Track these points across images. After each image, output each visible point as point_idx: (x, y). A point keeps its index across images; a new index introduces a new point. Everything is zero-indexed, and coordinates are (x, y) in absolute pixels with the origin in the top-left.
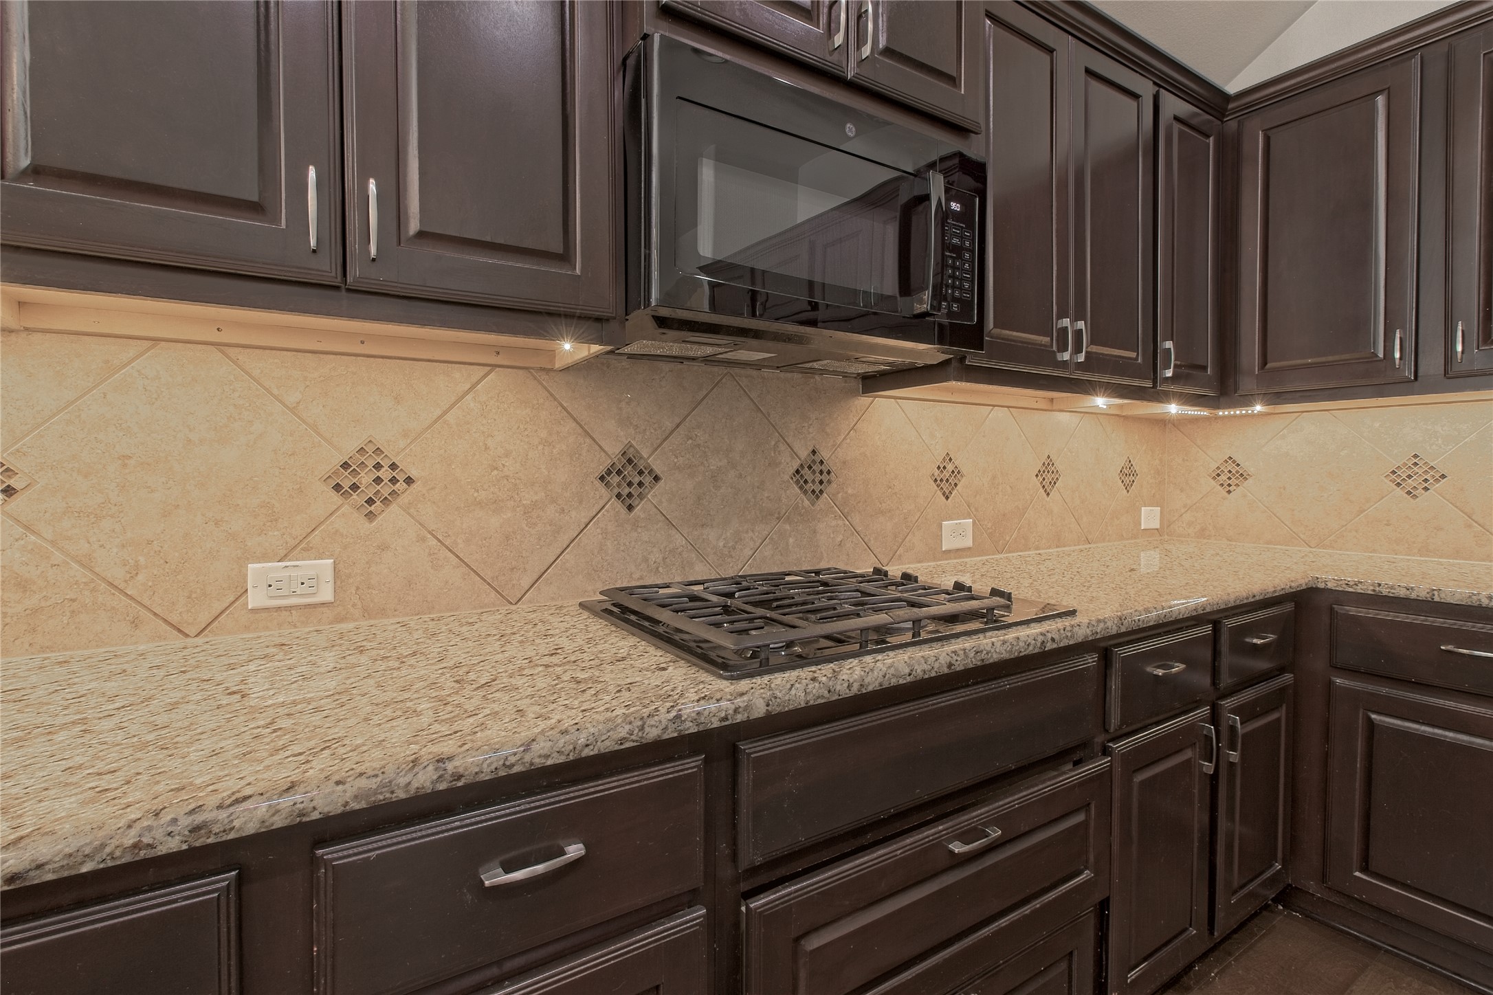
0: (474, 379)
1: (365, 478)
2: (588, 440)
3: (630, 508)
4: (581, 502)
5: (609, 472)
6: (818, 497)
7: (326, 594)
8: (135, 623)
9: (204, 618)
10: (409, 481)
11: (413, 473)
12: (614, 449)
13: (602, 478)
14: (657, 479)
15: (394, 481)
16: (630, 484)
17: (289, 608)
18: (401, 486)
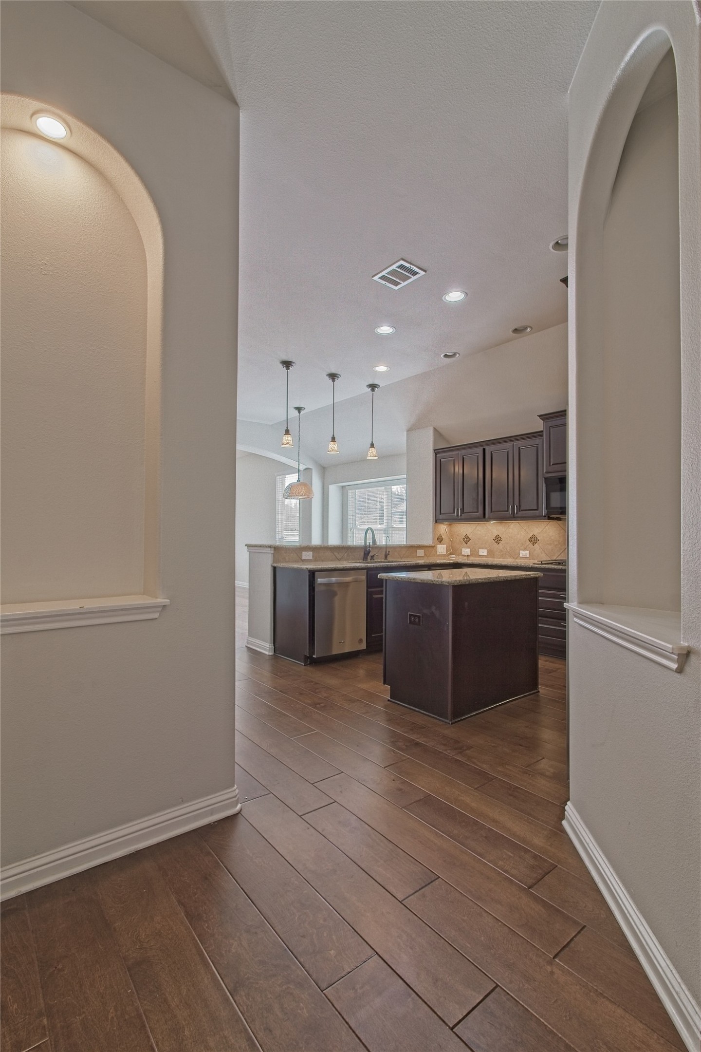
1: (533, 540)
7: (528, 556)
8: (510, 557)
9: (516, 556)
11: (539, 539)
17: (524, 556)
18: (537, 541)
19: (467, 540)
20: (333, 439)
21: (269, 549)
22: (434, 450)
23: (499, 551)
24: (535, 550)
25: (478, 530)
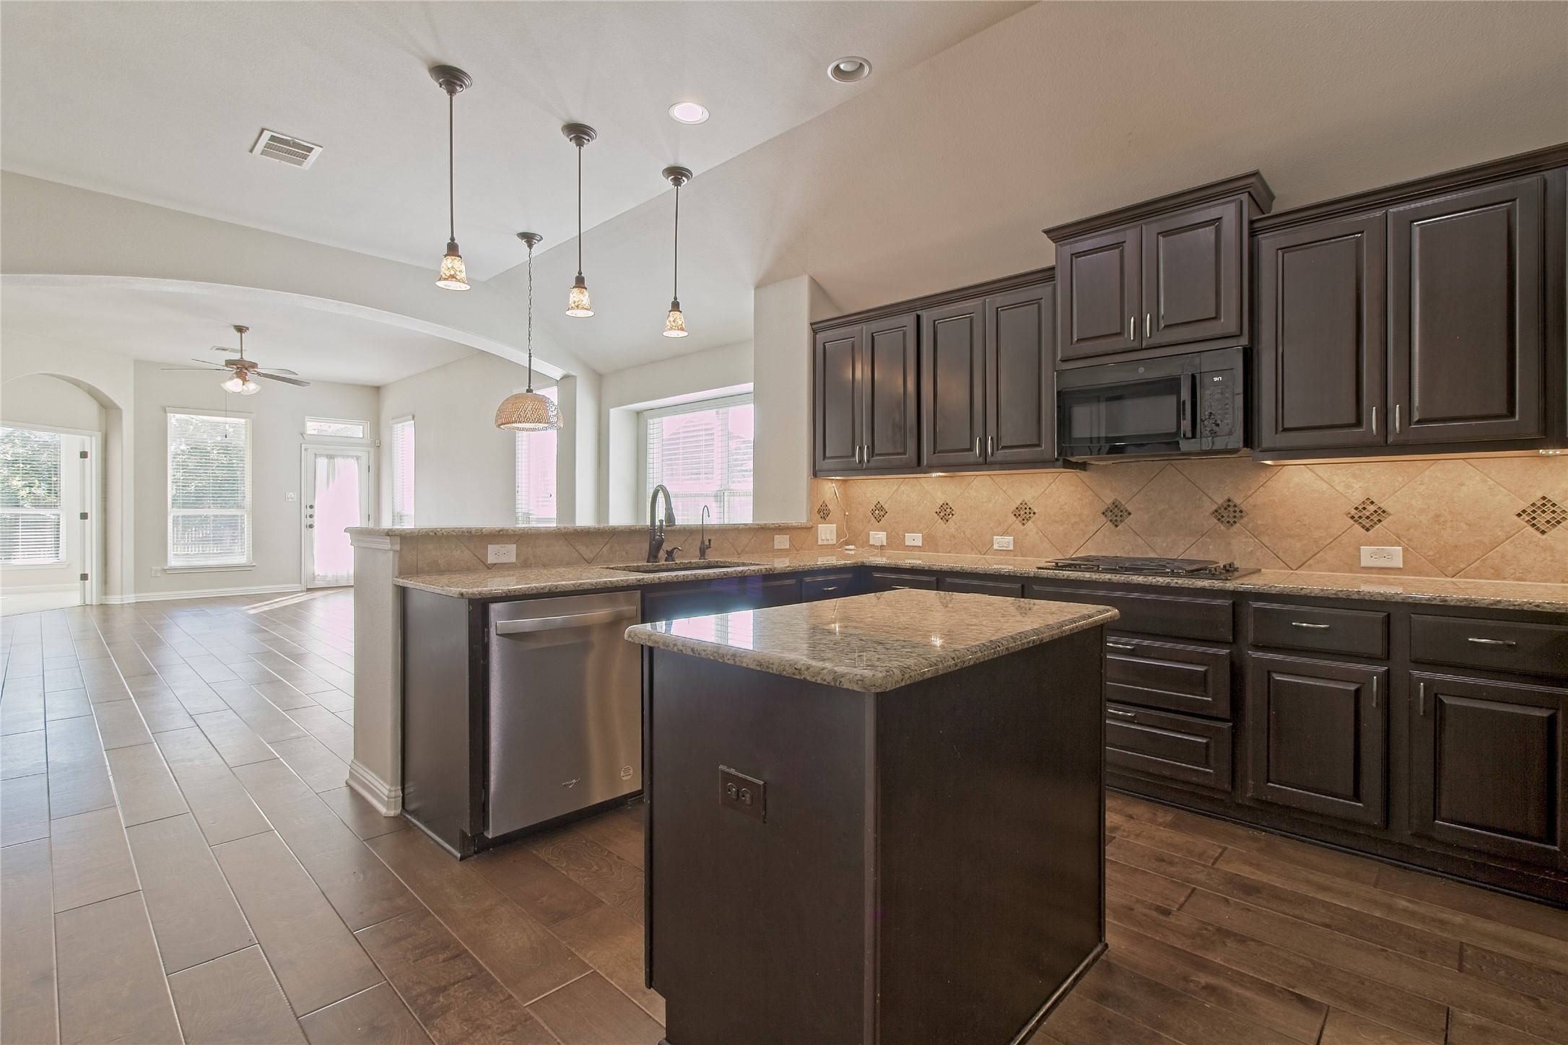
0: (1055, 477)
1: (1022, 513)
2: (1098, 498)
3: (1116, 526)
4: (1094, 522)
5: (1106, 511)
6: (1232, 525)
7: (1011, 548)
8: (972, 550)
9: (985, 550)
10: (1034, 513)
11: (1036, 511)
12: (1109, 501)
13: (1104, 513)
14: (1129, 514)
15: (1030, 513)
16: (1116, 516)
17: (1003, 550)
18: (1032, 515)
19: (879, 512)
20: (580, 282)
21: (388, 540)
22: (811, 324)
23: (948, 537)
24: (1027, 535)
25: (903, 493)
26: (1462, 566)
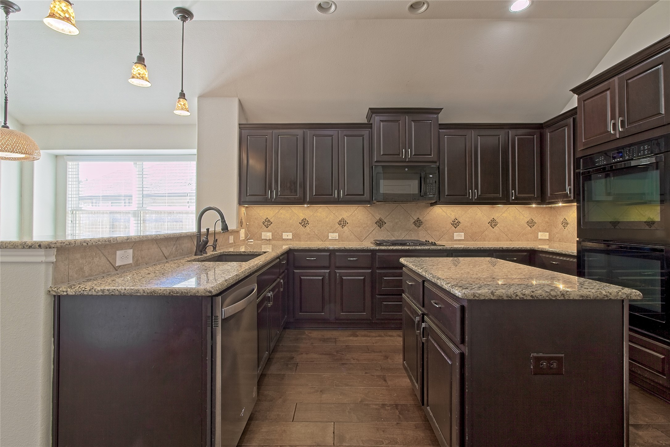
0: (356, 208)
1: (342, 223)
2: (373, 217)
3: (381, 228)
4: (372, 227)
5: (377, 222)
6: (419, 227)
7: (337, 238)
8: (318, 239)
9: (325, 240)
10: (347, 223)
11: (348, 222)
12: (378, 218)
13: (376, 223)
14: (385, 223)
15: (346, 223)
16: (381, 224)
17: (333, 239)
18: (346, 224)
19: (267, 223)
22: (240, 124)
23: (306, 234)
24: (344, 232)
25: (281, 214)
26: (477, 238)
